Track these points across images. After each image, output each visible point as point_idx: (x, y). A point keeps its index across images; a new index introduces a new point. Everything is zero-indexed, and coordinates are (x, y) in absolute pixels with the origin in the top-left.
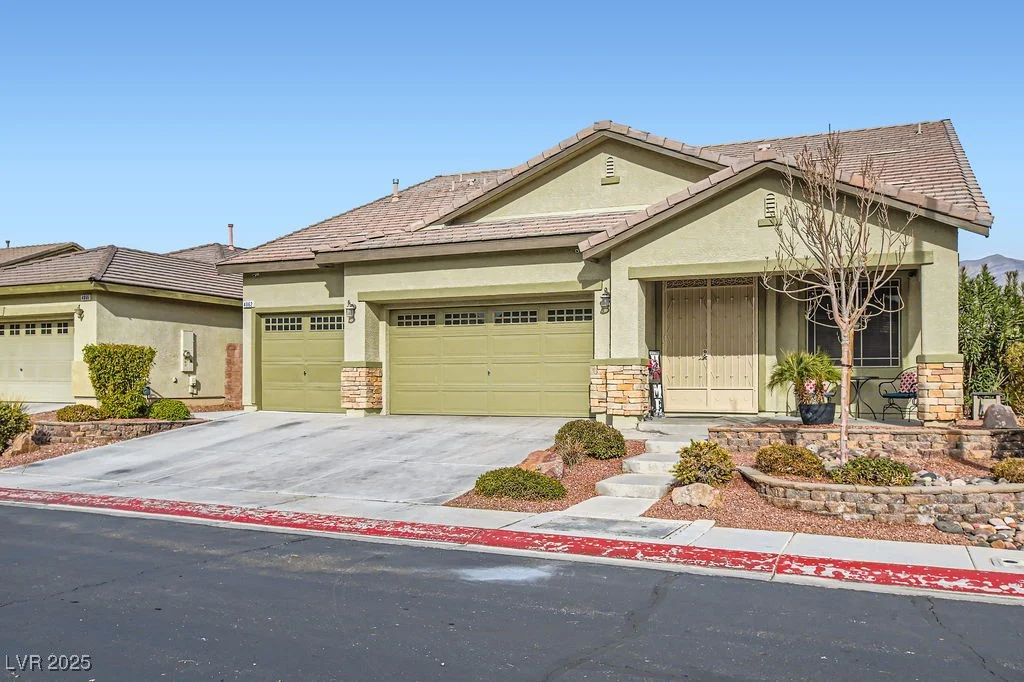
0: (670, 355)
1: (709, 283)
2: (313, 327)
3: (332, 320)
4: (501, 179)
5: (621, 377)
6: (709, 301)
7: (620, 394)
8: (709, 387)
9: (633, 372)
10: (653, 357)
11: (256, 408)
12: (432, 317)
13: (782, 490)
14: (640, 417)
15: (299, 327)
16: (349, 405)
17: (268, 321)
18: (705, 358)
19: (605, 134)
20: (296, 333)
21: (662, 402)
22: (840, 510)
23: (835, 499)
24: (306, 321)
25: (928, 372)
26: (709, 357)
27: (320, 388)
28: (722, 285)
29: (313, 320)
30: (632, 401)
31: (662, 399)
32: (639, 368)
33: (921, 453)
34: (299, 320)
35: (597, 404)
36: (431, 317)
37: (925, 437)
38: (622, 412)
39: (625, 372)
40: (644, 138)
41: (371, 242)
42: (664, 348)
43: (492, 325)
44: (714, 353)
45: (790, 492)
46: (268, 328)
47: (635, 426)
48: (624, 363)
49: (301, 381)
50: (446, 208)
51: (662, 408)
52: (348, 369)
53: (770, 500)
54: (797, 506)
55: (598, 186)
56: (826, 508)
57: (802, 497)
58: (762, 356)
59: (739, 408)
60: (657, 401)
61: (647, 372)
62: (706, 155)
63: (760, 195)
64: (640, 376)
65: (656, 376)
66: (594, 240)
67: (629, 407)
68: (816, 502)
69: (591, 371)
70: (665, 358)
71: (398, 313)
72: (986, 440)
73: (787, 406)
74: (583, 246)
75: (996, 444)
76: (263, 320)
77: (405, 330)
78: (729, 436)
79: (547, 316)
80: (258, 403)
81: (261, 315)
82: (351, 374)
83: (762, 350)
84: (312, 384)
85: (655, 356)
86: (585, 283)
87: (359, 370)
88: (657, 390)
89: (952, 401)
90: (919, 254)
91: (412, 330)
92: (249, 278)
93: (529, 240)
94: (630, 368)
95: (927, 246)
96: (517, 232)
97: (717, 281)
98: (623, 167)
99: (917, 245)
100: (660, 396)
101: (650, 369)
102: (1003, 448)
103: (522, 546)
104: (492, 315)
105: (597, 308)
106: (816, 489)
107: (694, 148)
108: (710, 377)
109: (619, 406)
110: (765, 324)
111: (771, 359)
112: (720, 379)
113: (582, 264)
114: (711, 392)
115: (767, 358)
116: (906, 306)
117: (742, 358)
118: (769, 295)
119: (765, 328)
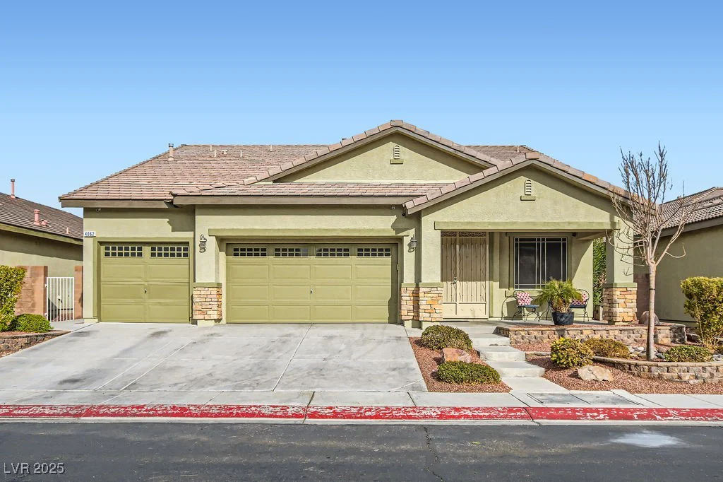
1: (458, 235)
2: (153, 255)
3: (179, 249)
4: (320, 152)
5: (429, 295)
6: (458, 246)
7: (428, 307)
8: (458, 303)
9: (438, 292)
11: (97, 320)
12: (265, 250)
13: (647, 367)
15: (140, 255)
16: (202, 317)
17: (107, 248)
18: (455, 283)
19: (399, 129)
20: (136, 259)
22: (687, 378)
23: (684, 372)
24: (147, 250)
25: (618, 293)
26: (458, 282)
27: (160, 304)
28: (466, 236)
29: (153, 249)
30: (437, 311)
32: (442, 289)
33: (636, 341)
34: (140, 249)
35: (406, 314)
36: (263, 250)
37: (637, 331)
38: (430, 319)
39: (432, 292)
40: (426, 135)
41: (218, 190)
44: (462, 280)
45: (653, 368)
46: (107, 254)
48: (432, 286)
49: (142, 298)
50: (275, 170)
52: (200, 289)
53: (636, 374)
54: (660, 377)
55: (388, 165)
56: (679, 377)
57: (663, 371)
58: (491, 282)
59: (477, 315)
62: (468, 151)
63: (522, 180)
66: (417, 201)
67: (435, 316)
68: (673, 374)
69: (402, 291)
71: (234, 246)
72: (668, 332)
73: (502, 313)
74: (409, 205)
75: (672, 334)
76: (103, 248)
77: (240, 259)
78: (523, 333)
79: (357, 252)
80: (99, 316)
81: (101, 243)
82: (203, 292)
83: (491, 279)
84: (151, 300)
86: (397, 230)
87: (210, 289)
89: (631, 310)
90: (613, 224)
91: (246, 259)
92: (90, 212)
93: (361, 198)
94: (436, 289)
95: (616, 219)
96: (340, 191)
97: (463, 233)
98: (406, 153)
99: (612, 218)
102: (675, 336)
103: (575, 418)
104: (315, 250)
105: (406, 248)
106: (672, 366)
107: (460, 146)
108: (458, 295)
109: (428, 315)
110: (493, 262)
111: (496, 284)
112: (465, 297)
113: (395, 217)
114: (458, 306)
115: (494, 283)
116: (571, 254)
117: (479, 283)
118: (495, 244)
119: (493, 265)
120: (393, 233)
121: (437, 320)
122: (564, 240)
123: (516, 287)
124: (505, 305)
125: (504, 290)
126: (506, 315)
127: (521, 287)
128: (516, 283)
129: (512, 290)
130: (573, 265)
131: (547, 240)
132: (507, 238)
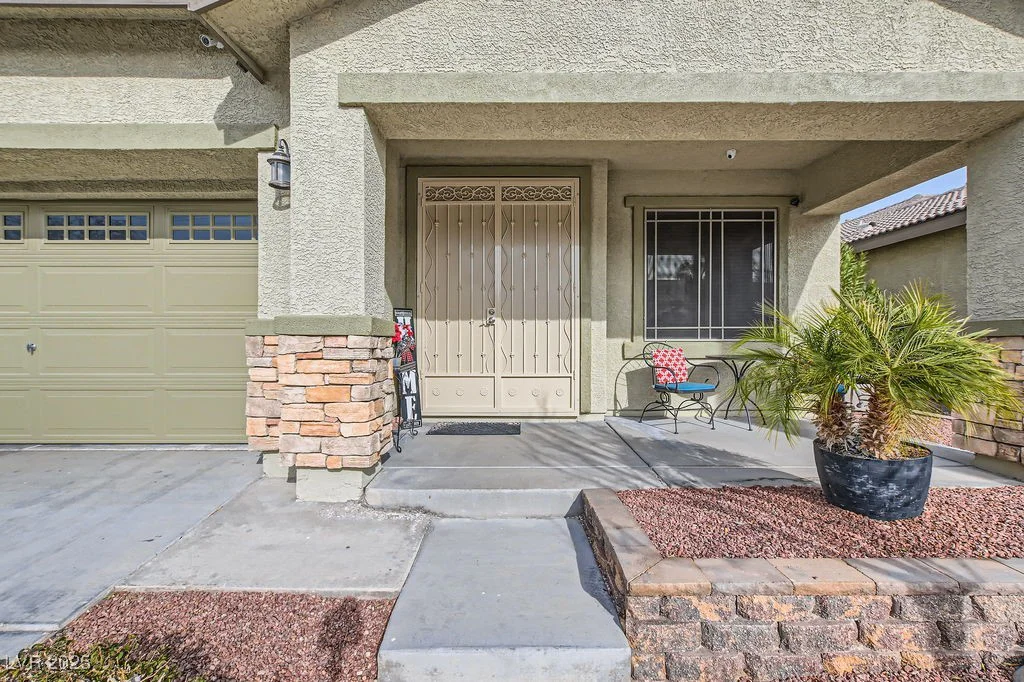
0: (432, 316)
1: (498, 196)
5: (315, 366)
6: (498, 226)
7: (316, 413)
8: (498, 374)
9: (349, 354)
10: (400, 319)
14: (369, 471)
18: (491, 323)
21: (417, 403)
26: (498, 321)
28: (520, 199)
30: (346, 430)
31: (417, 395)
32: (367, 342)
35: (262, 430)
38: (320, 460)
39: (326, 354)
42: (421, 306)
43: (41, 243)
44: (515, 319)
47: (356, 495)
48: (325, 330)
51: (417, 410)
58: (585, 321)
59: (549, 406)
60: (409, 399)
61: (389, 352)
64: (371, 365)
65: (407, 356)
67: (340, 447)
69: (248, 347)
70: (421, 323)
73: (616, 400)
83: (585, 312)
85: (404, 319)
86: (231, 130)
88: (409, 379)
94: (341, 341)
97: (512, 193)
100: (414, 391)
101: (395, 344)
105: (265, 196)
108: (499, 356)
109: (314, 443)
110: (589, 268)
111: (599, 327)
112: (516, 360)
113: (226, 85)
114: (501, 382)
115: (595, 325)
116: (787, 251)
117: (553, 324)
118: (596, 221)
119: (590, 275)
120: (217, 141)
121: (348, 462)
122: (770, 215)
123: (650, 334)
124: (623, 380)
125: (620, 341)
126: (624, 404)
127: (662, 334)
128: (651, 323)
129: (640, 342)
130: (792, 279)
131: (728, 215)
132: (628, 211)
